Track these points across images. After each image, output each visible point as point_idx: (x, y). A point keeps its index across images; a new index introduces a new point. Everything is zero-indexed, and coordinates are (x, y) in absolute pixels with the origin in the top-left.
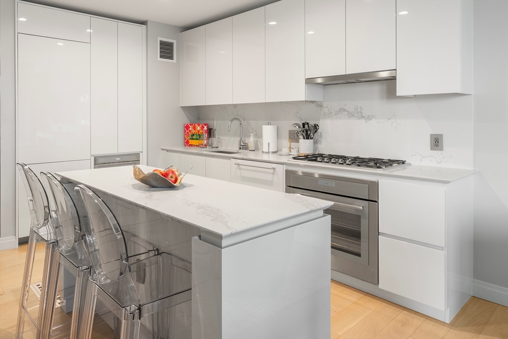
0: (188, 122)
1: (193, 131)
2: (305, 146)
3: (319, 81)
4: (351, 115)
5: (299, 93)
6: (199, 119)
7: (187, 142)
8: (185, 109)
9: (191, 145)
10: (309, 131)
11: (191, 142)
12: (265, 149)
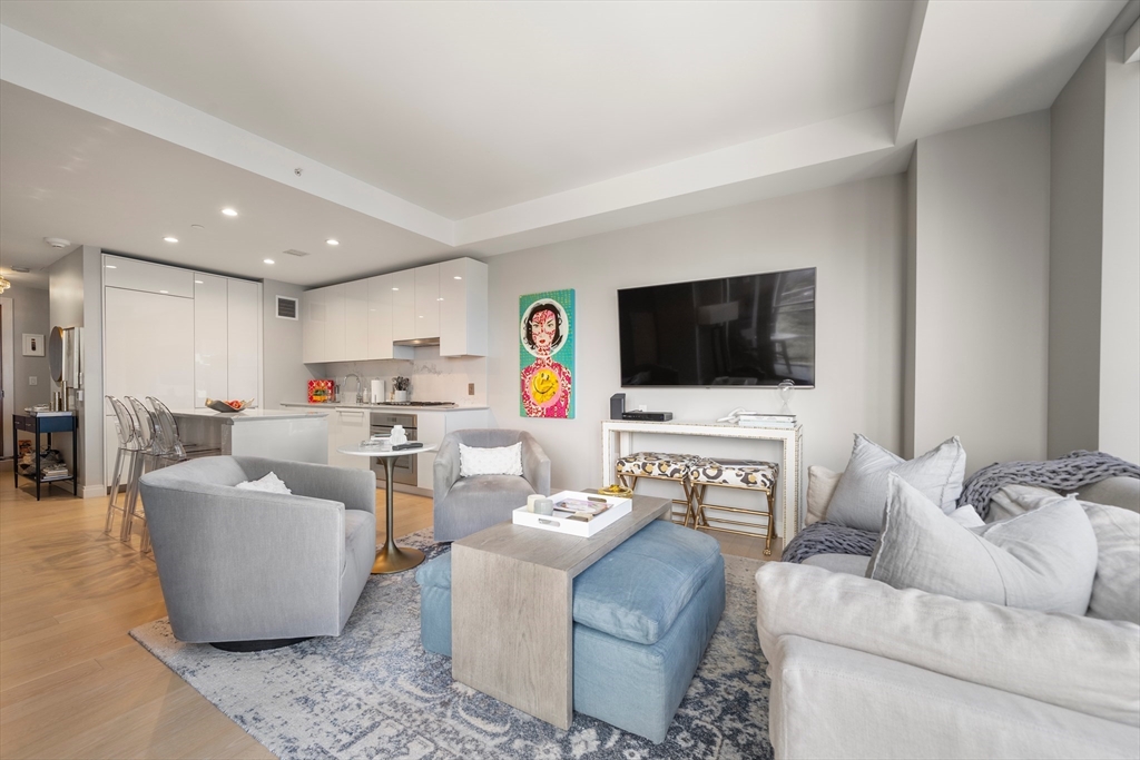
0: (312, 379)
1: (317, 388)
2: (399, 396)
3: (417, 342)
4: (430, 371)
5: (388, 352)
6: (326, 376)
7: (311, 398)
8: (309, 365)
9: (315, 401)
10: (402, 385)
11: (315, 398)
12: (373, 401)
